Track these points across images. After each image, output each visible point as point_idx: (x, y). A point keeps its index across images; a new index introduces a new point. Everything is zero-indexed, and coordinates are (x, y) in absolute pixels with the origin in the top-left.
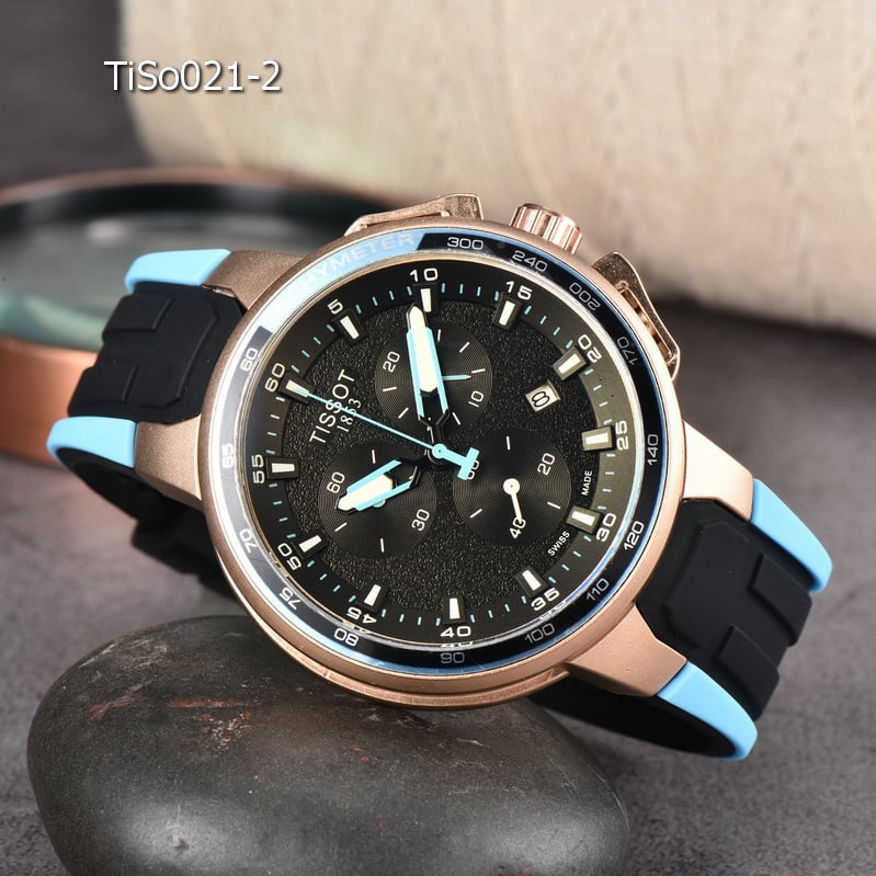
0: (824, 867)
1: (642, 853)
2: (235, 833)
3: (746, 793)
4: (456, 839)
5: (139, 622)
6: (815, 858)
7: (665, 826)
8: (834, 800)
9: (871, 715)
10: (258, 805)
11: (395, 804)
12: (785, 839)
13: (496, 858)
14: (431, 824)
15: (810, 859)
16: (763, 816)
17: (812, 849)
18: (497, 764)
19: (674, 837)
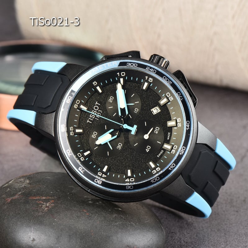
0: (222, 246)
1: (169, 242)
2: (49, 236)
3: (200, 224)
4: (115, 238)
5: (20, 174)
6: (220, 243)
7: (176, 234)
8: (226, 226)
9: (237, 201)
10: (56, 228)
11: (96, 227)
12: (211, 238)
13: (126, 243)
14: (107, 234)
15: (218, 244)
16: (205, 231)
17: (219, 241)
18: (126, 216)
19: (178, 237)
